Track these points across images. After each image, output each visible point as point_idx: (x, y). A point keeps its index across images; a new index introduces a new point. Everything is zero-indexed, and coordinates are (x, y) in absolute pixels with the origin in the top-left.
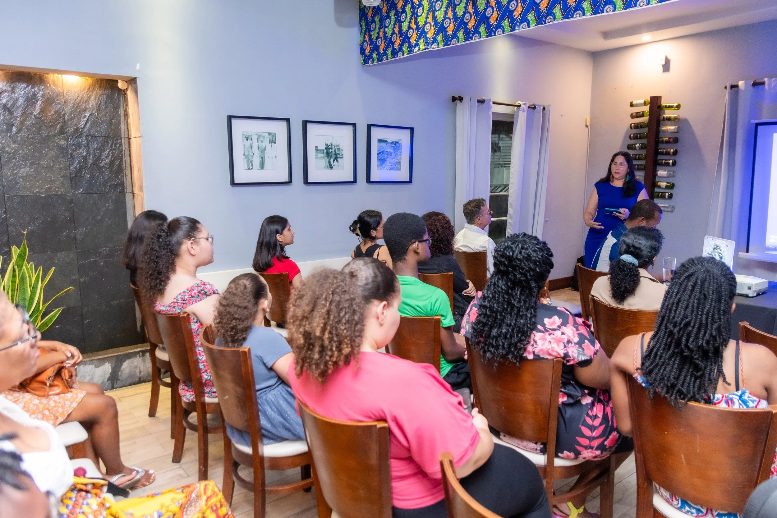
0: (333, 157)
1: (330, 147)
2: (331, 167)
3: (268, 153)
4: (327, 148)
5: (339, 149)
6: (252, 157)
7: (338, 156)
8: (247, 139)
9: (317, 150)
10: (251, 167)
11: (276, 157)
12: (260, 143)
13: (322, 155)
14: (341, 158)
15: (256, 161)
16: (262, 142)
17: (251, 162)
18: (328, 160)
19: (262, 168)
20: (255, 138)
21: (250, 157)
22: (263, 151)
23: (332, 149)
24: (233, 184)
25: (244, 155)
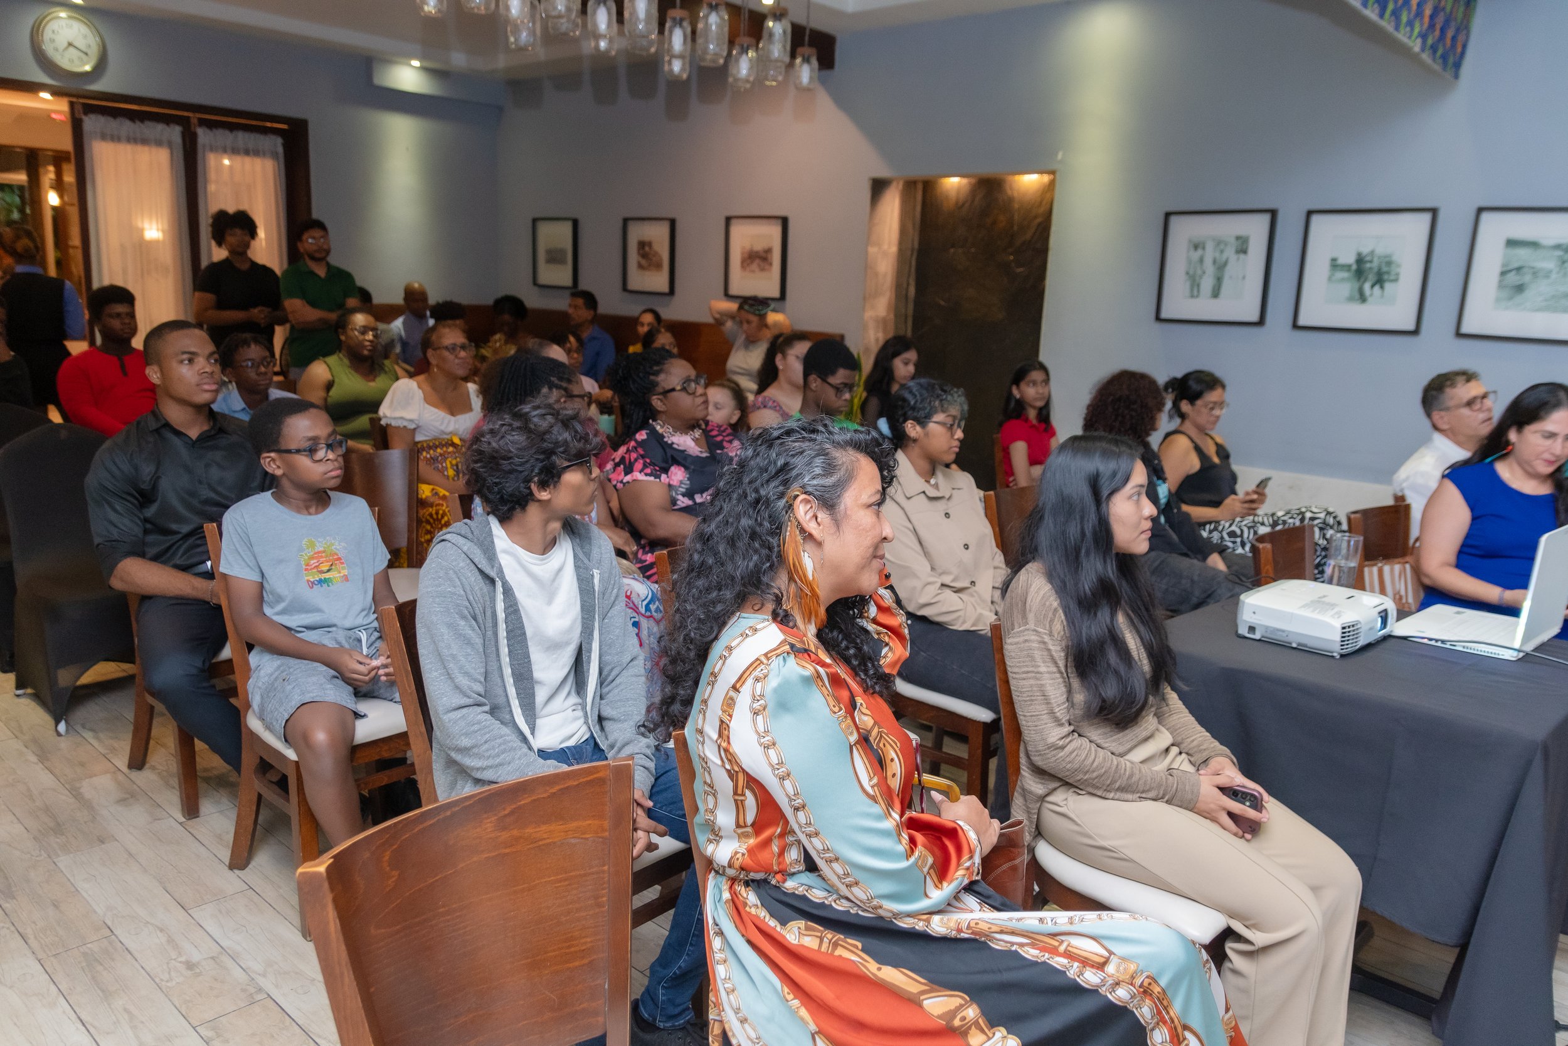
0: (1372, 278)
1: (1368, 258)
2: (1363, 298)
3: (1229, 271)
4: (1360, 260)
5: (1389, 263)
6: (1201, 277)
7: (1386, 277)
8: (1196, 247)
9: (1335, 265)
10: (1195, 293)
11: (1244, 278)
12: (1217, 255)
13: (1345, 275)
14: (1392, 281)
15: (1207, 283)
16: (1222, 252)
17: (1198, 285)
18: (1356, 285)
19: (1216, 294)
20: (1210, 246)
21: (1197, 278)
22: (1221, 268)
23: (1371, 262)
24: (1158, 318)
25: (1187, 273)
